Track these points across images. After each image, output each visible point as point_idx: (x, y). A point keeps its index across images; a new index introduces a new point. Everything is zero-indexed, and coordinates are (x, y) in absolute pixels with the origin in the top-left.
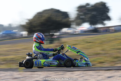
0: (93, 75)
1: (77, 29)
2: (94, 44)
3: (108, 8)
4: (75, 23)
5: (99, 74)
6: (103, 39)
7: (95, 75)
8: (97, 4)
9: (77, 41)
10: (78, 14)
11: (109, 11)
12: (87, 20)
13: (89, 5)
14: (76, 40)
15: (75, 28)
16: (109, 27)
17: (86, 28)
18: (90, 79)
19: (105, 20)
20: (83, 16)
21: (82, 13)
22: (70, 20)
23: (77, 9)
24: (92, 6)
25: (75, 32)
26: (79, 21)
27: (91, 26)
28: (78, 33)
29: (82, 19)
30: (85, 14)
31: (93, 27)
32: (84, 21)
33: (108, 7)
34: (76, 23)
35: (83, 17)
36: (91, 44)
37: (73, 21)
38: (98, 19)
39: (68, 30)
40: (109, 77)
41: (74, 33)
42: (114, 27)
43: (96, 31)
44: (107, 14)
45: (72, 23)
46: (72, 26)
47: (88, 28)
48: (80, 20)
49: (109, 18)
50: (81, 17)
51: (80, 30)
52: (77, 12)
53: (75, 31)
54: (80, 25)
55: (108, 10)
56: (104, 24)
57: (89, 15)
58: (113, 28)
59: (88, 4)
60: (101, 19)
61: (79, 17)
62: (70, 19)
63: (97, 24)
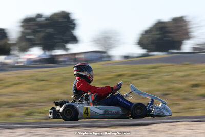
1: (22, 57)
2: (50, 83)
3: (74, 22)
4: (17, 48)
6: (64, 75)
8: (56, 15)
9: (21, 77)
10: (23, 32)
11: (76, 27)
12: (37, 42)
13: (41, 18)
14: (19, 75)
15: (18, 56)
16: (75, 54)
17: (36, 55)
19: (67, 42)
20: (32, 35)
21: (29, 31)
22: (10, 42)
23: (22, 24)
24: (47, 19)
25: (18, 62)
26: (24, 44)
27: (45, 52)
28: (22, 64)
29: (30, 40)
30: (35, 32)
31: (48, 53)
32: (33, 44)
33: (73, 20)
34: (19, 47)
35: (32, 37)
36: (43, 83)
37: (14, 44)
38: (56, 41)
39: (5, 59)
41: (16, 64)
42: (83, 54)
43: (52, 61)
44: (72, 32)
45: (12, 48)
46: (12, 52)
47: (40, 57)
48: (26, 42)
49: (74, 40)
50: (28, 37)
51: (25, 60)
52: (21, 29)
53: (16, 61)
54: (26, 52)
55: (73, 26)
56: (66, 49)
57: (42, 35)
58: (82, 56)
59: (39, 16)
60: (61, 40)
61: (25, 36)
62: (9, 40)
63: (54, 50)
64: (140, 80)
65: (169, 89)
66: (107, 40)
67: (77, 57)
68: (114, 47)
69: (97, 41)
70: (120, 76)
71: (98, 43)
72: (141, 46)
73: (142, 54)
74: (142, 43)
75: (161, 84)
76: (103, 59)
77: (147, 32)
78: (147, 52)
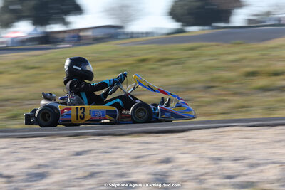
0: (40, 149)
1: (3, 36)
2: (43, 72)
7: (46, 148)
12: (25, 14)
16: (79, 30)
17: (23, 32)
18: (31, 157)
19: (68, 13)
20: (18, 4)
26: (6, 16)
27: (36, 27)
28: (5, 45)
29: (14, 11)
31: (40, 30)
32: (19, 17)
35: (18, 7)
36: (34, 71)
38: (51, 11)
40: (78, 154)
42: (91, 30)
43: (47, 40)
47: (29, 34)
48: (9, 15)
49: (78, 10)
50: (12, 7)
51: (9, 39)
56: (66, 24)
57: (31, 3)
58: (89, 33)
60: (59, 11)
61: (8, 6)
63: (49, 24)
64: (172, 67)
65: (213, 80)
66: (124, 11)
67: (81, 34)
69: (110, 11)
70: (143, 60)
71: (111, 15)
72: (173, 18)
73: (174, 29)
74: (174, 14)
75: (201, 71)
76: (119, 37)
78: (182, 26)
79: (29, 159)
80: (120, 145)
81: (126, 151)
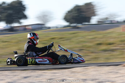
0: (9, 75)
2: (10, 43)
5: (15, 74)
8: (14, 2)
12: (3, 19)
13: (5, 4)
16: (26, 26)
17: (2, 27)
18: (5, 79)
19: (21, 18)
24: (9, 5)
27: (7, 25)
30: (1, 13)
31: (9, 25)
33: (24, 5)
36: (6, 43)
38: (14, 18)
40: (25, 78)
42: (31, 26)
43: (12, 30)
44: (24, 12)
47: (4, 27)
49: (25, 17)
55: (24, 9)
56: (20, 23)
57: (5, 14)
60: (17, 18)
63: (13, 23)
64: (65, 41)
65: (83, 47)
66: (45, 17)
68: (49, 21)
69: (39, 18)
70: (53, 38)
72: (66, 21)
74: (66, 19)
75: (78, 43)
76: (43, 29)
77: (69, 12)
78: (70, 24)
79: (4, 80)
80: (43, 74)
81: (45, 76)
